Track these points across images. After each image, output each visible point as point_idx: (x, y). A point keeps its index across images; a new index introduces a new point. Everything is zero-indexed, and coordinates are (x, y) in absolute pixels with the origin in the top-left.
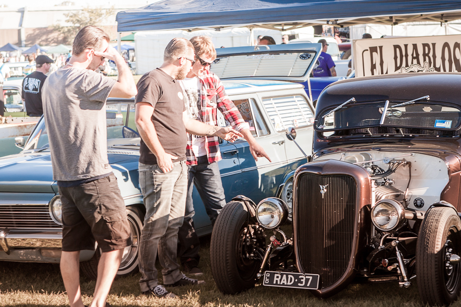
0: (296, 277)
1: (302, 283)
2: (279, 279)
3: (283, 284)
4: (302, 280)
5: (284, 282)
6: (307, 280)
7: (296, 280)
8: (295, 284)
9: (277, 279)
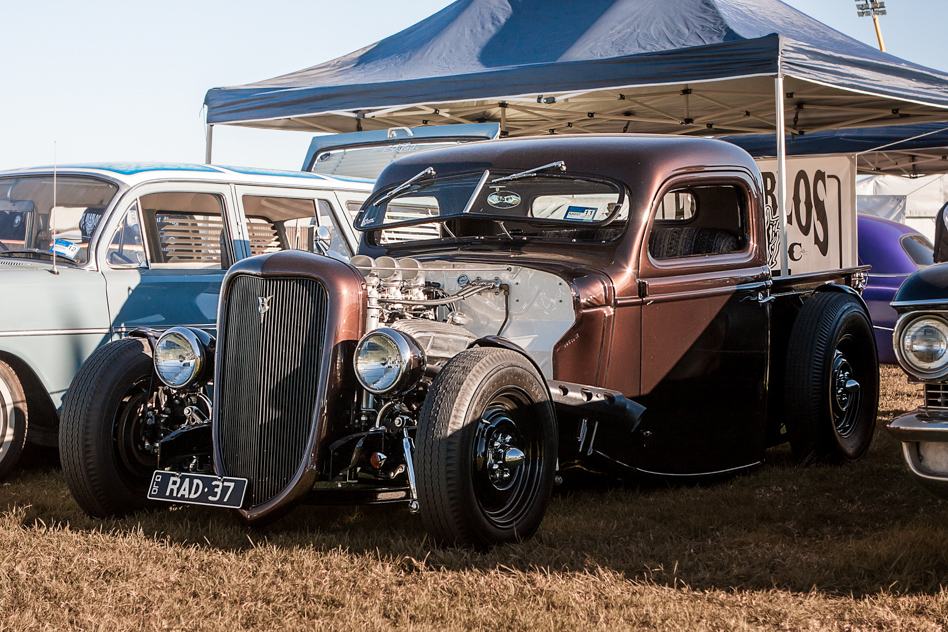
0: (207, 483)
1: (215, 495)
2: (175, 487)
3: (183, 496)
4: (216, 490)
5: (184, 493)
6: (225, 489)
7: (206, 490)
8: (203, 497)
9: (173, 487)
